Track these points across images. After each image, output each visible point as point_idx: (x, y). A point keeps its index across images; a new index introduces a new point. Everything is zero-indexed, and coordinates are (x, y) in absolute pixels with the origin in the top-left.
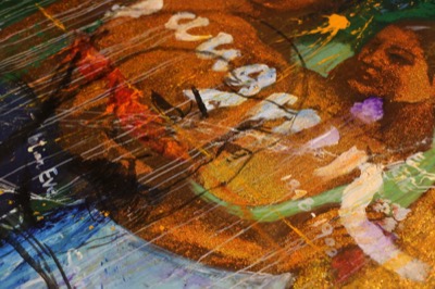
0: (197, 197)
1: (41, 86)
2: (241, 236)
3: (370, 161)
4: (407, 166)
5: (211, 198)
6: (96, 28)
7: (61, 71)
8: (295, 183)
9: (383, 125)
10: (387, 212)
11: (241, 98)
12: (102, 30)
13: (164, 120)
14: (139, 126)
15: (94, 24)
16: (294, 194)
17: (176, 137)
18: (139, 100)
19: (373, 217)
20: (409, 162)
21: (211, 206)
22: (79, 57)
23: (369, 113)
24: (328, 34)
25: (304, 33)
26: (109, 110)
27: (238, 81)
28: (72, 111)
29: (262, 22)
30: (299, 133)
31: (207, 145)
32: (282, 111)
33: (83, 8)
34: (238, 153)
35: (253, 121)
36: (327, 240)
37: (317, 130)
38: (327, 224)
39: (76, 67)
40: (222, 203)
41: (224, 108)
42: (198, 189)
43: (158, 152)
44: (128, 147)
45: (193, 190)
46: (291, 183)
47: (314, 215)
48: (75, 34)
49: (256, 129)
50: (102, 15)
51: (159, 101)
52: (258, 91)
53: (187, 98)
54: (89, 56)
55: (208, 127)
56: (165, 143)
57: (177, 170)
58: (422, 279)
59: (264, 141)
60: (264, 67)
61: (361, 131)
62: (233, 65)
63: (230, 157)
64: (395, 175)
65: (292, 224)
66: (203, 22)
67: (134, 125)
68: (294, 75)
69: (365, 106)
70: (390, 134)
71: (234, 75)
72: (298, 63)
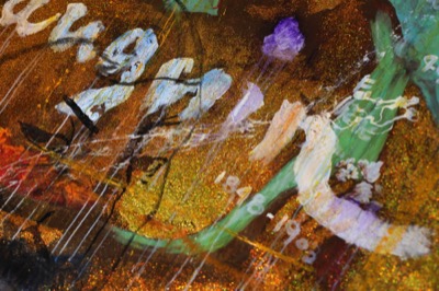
0: (127, 247)
2: (197, 280)
3: (311, 113)
4: (357, 102)
5: (143, 241)
8: (234, 180)
9: (309, 56)
10: (355, 176)
11: (127, 87)
13: (49, 158)
14: (24, 178)
16: (237, 197)
17: (71, 176)
19: (342, 190)
20: (358, 95)
21: (147, 253)
23: (285, 44)
27: (114, 65)
30: (213, 108)
31: (112, 170)
32: (182, 85)
34: (151, 167)
35: (153, 115)
36: (298, 243)
37: (234, 94)
38: (290, 222)
40: (159, 244)
42: (125, 236)
43: (59, 204)
44: (22, 213)
45: (119, 239)
46: (228, 183)
47: (270, 216)
49: (161, 124)
52: (142, 70)
53: (63, 115)
55: (104, 144)
56: (62, 188)
57: (90, 220)
58: (426, 250)
59: (176, 137)
60: (137, 32)
61: (286, 75)
62: (100, 44)
63: (144, 176)
64: (347, 121)
65: (249, 239)
67: (18, 179)
68: (176, 28)
69: (278, 37)
70: (322, 64)
71: (106, 59)
72: (176, 8)
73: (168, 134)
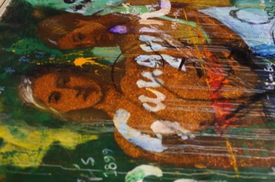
0: (211, 38)
1: (258, 111)
6: (206, 131)
7: (242, 114)
12: (203, 127)
13: (204, 66)
15: (206, 135)
17: (204, 57)
18: (209, 78)
20: (128, 12)
22: (228, 117)
24: (92, 60)
25: (102, 66)
26: (226, 81)
28: (246, 91)
29: (113, 81)
33: (207, 152)
37: (145, 33)
39: (232, 112)
41: (173, 56)
44: (227, 64)
48: (222, 133)
50: (197, 138)
51: (200, 73)
54: (222, 113)
56: (210, 57)
62: (151, 70)
63: (188, 42)
66: (142, 98)
72: (122, 56)
73: (170, 42)
